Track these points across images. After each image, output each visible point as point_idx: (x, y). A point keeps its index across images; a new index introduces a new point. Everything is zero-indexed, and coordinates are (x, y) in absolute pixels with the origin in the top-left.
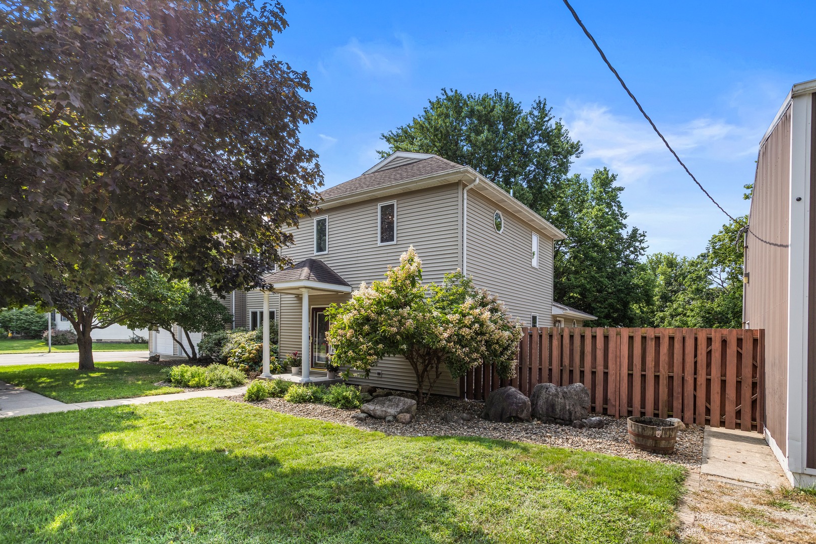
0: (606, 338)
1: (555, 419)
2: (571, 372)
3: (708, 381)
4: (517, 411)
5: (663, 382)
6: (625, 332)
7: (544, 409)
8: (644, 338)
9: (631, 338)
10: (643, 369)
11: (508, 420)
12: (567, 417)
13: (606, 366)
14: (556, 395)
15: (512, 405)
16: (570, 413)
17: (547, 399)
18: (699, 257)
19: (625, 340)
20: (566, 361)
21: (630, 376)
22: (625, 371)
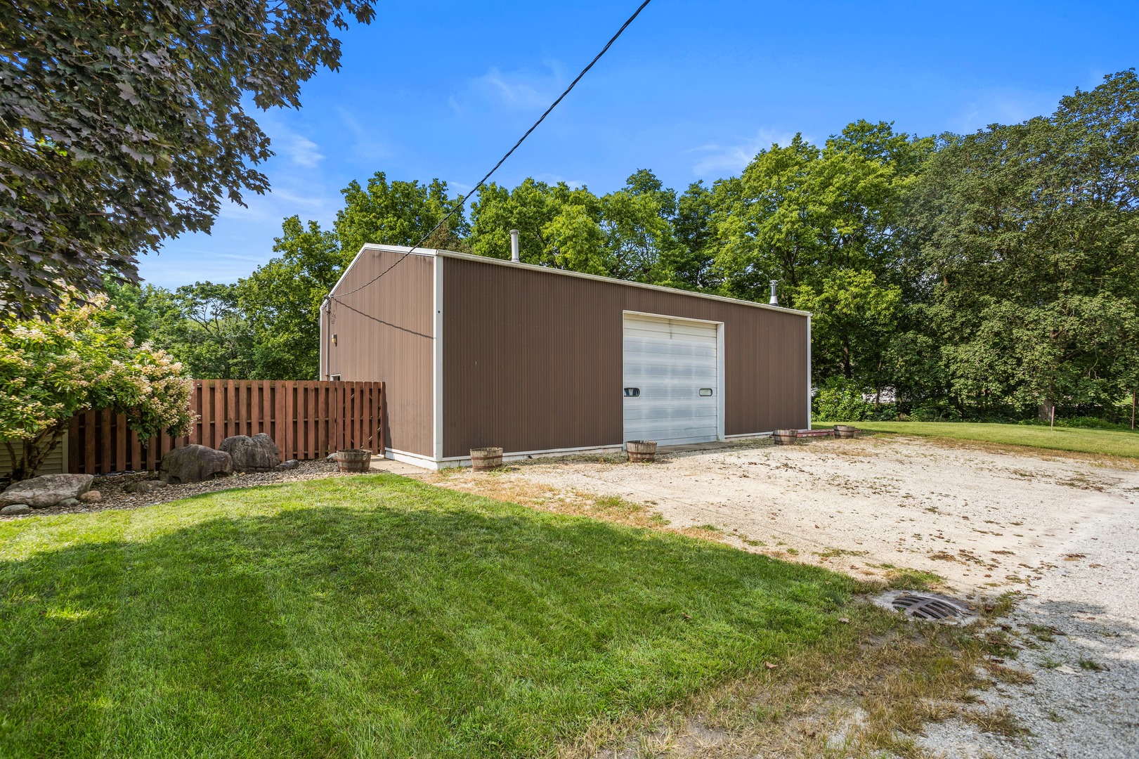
0: (273, 390)
1: (256, 468)
2: (237, 425)
3: (353, 421)
4: (221, 466)
5: (321, 426)
6: (290, 384)
7: (244, 461)
8: (306, 390)
9: (295, 390)
10: (306, 416)
11: (212, 476)
12: (267, 464)
13: (273, 416)
14: (255, 445)
15: (213, 461)
16: (269, 460)
17: (246, 450)
18: (178, 290)
19: (290, 392)
20: (232, 415)
21: (295, 423)
22: (290, 419)
